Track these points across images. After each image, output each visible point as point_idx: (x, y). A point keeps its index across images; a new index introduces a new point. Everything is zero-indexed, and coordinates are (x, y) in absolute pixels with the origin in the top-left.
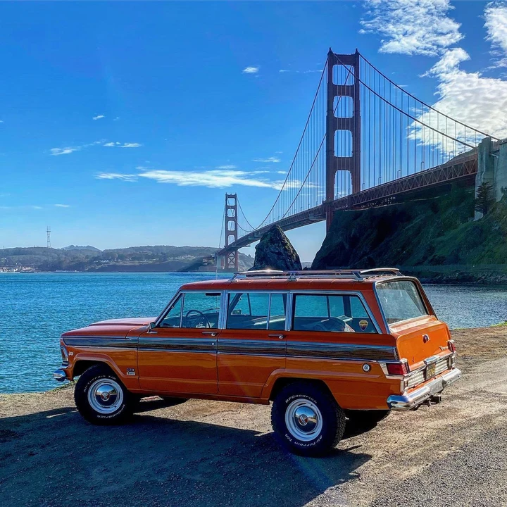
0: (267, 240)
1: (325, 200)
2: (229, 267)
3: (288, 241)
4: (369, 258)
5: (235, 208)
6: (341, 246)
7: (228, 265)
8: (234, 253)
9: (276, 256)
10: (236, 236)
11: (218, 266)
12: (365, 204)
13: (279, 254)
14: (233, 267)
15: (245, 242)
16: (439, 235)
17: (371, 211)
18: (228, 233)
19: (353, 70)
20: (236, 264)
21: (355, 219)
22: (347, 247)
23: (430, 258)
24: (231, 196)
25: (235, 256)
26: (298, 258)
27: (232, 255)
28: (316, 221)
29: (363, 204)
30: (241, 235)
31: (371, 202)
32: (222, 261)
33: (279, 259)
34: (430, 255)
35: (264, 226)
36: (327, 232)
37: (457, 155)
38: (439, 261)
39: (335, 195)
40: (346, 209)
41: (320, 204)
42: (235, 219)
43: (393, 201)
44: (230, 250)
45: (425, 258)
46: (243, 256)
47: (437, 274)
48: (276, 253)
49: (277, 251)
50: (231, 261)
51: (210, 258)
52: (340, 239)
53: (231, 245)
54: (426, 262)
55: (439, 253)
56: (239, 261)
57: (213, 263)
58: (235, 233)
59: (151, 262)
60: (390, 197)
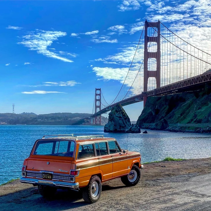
0: (114, 110)
1: (143, 91)
2: (97, 123)
3: (124, 111)
4: (164, 120)
5: (100, 95)
6: (151, 114)
7: (96, 122)
8: (99, 116)
9: (118, 118)
10: (100, 109)
11: (92, 122)
12: (163, 93)
13: (120, 117)
14: (99, 123)
15: (104, 111)
16: (199, 109)
17: (166, 96)
18: (96, 107)
19: (157, 29)
20: (100, 122)
21: (157, 101)
22: (154, 114)
24: (98, 89)
25: (100, 118)
26: (129, 119)
27: (98, 117)
28: (138, 102)
29: (161, 93)
30: (103, 107)
31: (166, 92)
32: (94, 120)
33: (120, 120)
34: (195, 119)
35: (113, 103)
36: (144, 106)
37: (208, 70)
38: (199, 121)
39: (148, 89)
40: (153, 95)
41: (140, 93)
42: (100, 100)
43: (177, 92)
44: (97, 115)
45: (192, 120)
46: (104, 118)
47: (198, 128)
48: (118, 117)
49: (119, 116)
50: (98, 120)
51: (88, 118)
52: (150, 110)
53: (98, 113)
54: (193, 122)
55: (199, 118)
56: (102, 120)
57: (89, 121)
58: (100, 107)
59: (60, 120)
60: (175, 90)
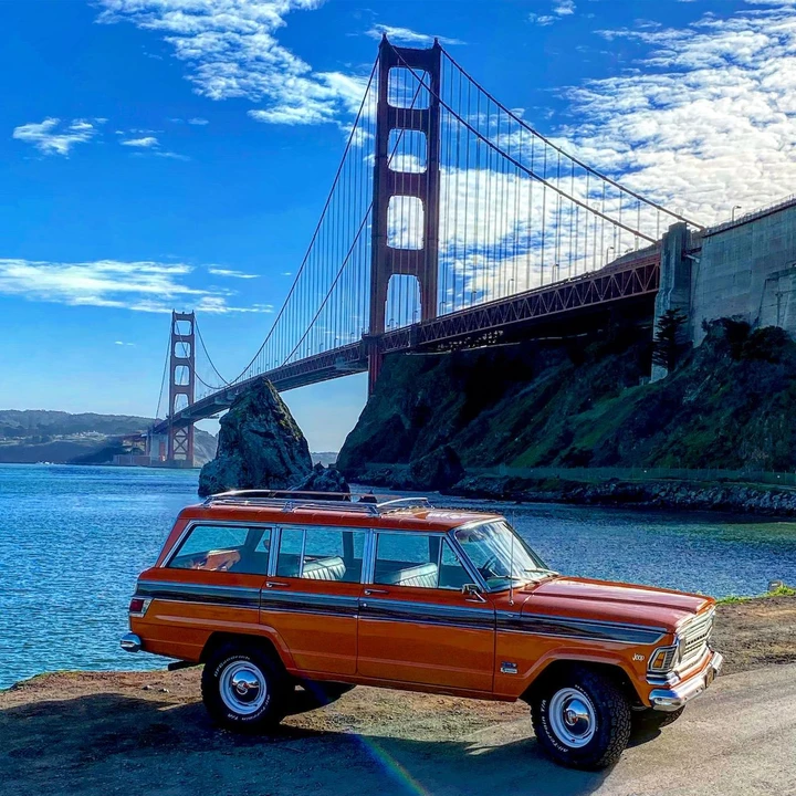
0: (244, 406)
1: (367, 330)
2: (176, 457)
3: (286, 409)
4: (448, 450)
5: (190, 339)
6: (396, 423)
7: (174, 453)
8: (186, 429)
9: (260, 440)
10: (191, 398)
11: (153, 455)
12: (446, 342)
13: (268, 435)
14: (184, 457)
15: (205, 409)
16: (585, 407)
17: (457, 355)
18: (175, 390)
19: (427, 79)
20: (189, 451)
21: (425, 369)
22: (407, 425)
23: (564, 453)
24: (183, 317)
25: (189, 436)
26: (304, 443)
27: (180, 433)
28: (349, 373)
29: (440, 342)
30: (200, 393)
31: (457, 339)
32: (162, 444)
33: (266, 445)
34: (564, 448)
35: (246, 377)
36: (370, 393)
37: (623, 254)
38: (582, 459)
39: (387, 322)
40: (408, 350)
41: (357, 338)
42: (189, 362)
43: (500, 339)
44: (180, 422)
45: (553, 453)
46: (204, 437)
47: (575, 485)
48: (261, 434)
49: (263, 430)
50: (180, 445)
51: (137, 438)
52: (395, 410)
53: (179, 414)
54: (556, 460)
55: (580, 444)
56: (196, 446)
57: (142, 448)
58: (188, 390)
59: (16, 443)
60: (493, 330)
